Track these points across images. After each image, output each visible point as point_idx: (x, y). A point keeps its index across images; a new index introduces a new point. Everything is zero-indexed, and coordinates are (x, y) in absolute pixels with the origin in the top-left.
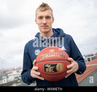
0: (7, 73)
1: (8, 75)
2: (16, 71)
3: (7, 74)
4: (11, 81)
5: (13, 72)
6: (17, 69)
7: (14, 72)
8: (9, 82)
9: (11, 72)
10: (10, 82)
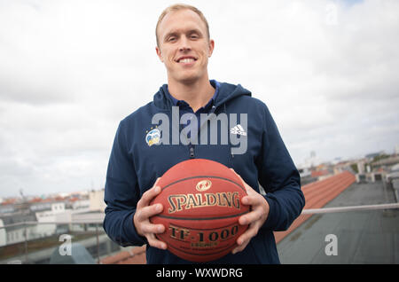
0: (33, 208)
1: (38, 215)
2: (63, 205)
3: (33, 214)
4: (43, 236)
5: (53, 206)
6: (66, 198)
7: (56, 208)
8: (37, 237)
9: (48, 206)
10: (41, 239)
